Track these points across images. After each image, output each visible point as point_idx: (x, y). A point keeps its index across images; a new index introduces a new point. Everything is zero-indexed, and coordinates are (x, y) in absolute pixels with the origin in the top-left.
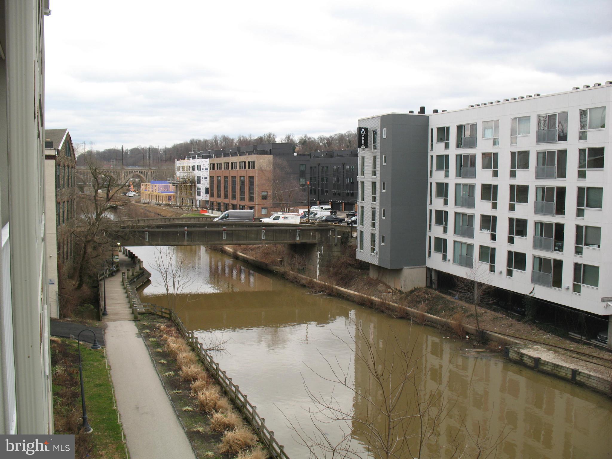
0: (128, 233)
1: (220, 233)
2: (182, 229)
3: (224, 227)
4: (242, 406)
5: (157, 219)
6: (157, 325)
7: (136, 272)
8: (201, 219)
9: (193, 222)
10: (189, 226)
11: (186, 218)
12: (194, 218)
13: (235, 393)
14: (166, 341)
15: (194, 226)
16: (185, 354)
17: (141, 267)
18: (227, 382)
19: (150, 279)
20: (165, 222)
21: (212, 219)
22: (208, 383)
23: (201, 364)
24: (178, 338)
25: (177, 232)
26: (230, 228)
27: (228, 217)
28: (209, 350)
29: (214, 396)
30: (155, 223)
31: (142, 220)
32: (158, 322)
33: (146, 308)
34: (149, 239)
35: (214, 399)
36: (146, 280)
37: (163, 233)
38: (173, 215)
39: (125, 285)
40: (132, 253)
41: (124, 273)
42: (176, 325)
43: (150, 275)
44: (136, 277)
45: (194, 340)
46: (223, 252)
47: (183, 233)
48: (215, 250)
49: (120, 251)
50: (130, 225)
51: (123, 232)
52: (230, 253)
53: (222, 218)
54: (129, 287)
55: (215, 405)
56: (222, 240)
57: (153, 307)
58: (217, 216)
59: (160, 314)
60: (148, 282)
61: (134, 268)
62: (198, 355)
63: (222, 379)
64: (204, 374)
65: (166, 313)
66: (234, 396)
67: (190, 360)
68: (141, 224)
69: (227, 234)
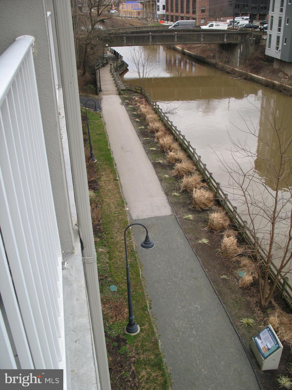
0: (113, 38)
1: (173, 37)
2: (148, 34)
3: (176, 33)
4: (186, 148)
5: (131, 28)
6: (133, 98)
7: (119, 64)
8: (160, 27)
9: (155, 29)
10: (152, 32)
11: (150, 27)
12: (156, 27)
13: (182, 140)
14: (139, 107)
15: (156, 32)
16: (151, 116)
17: (122, 60)
18: (178, 133)
19: (128, 68)
20: (137, 30)
21: (168, 27)
22: (165, 134)
23: (161, 122)
24: (147, 105)
25: (145, 36)
26: (179, 33)
27: (178, 25)
28: (166, 113)
29: (169, 141)
30: (130, 31)
31: (122, 29)
32: (134, 96)
33: (126, 87)
34: (126, 42)
35: (169, 143)
36: (125, 69)
37: (135, 37)
38: (141, 25)
39: (112, 72)
40: (116, 51)
41: (111, 65)
42: (145, 98)
43: (128, 65)
44: (119, 67)
45: (157, 107)
46: (175, 50)
47: (148, 37)
48: (170, 48)
49: (108, 50)
50: (114, 32)
51: (109, 37)
52: (180, 51)
53: (174, 26)
54: (115, 73)
55: (170, 147)
56: (174, 41)
57: (130, 86)
58: (171, 25)
59: (135, 91)
60: (127, 70)
61: (117, 61)
62: (159, 116)
63: (174, 131)
64: (163, 128)
65: (139, 90)
66: (182, 142)
67: (154, 119)
68: (121, 32)
69: (178, 37)
